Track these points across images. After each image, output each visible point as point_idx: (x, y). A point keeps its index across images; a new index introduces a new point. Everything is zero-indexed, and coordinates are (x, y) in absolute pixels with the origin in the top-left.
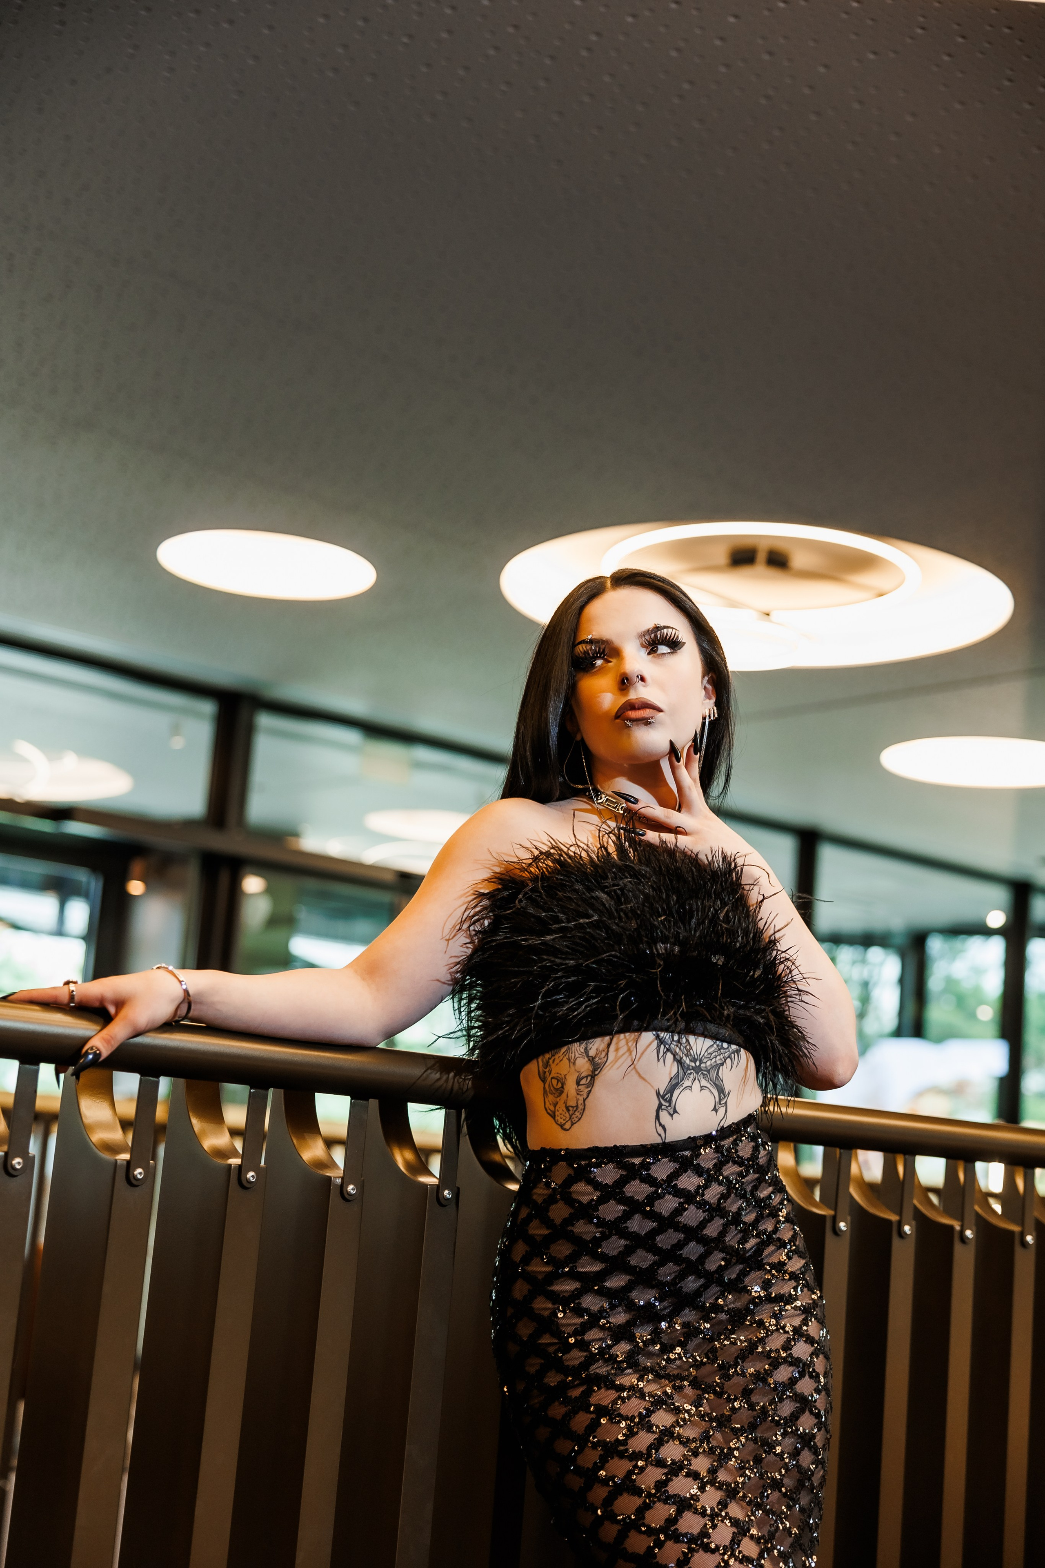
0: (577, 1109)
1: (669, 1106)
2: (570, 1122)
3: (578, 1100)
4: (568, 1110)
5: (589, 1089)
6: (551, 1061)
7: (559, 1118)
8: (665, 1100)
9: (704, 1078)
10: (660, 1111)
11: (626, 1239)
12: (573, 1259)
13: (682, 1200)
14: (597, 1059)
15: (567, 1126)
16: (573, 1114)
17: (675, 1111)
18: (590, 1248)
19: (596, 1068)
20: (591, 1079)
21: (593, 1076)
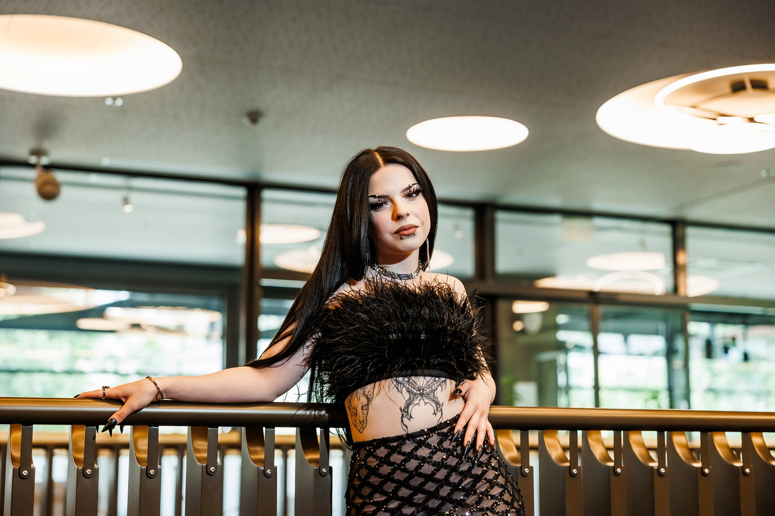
0: (364, 422)
1: (408, 415)
2: (362, 428)
3: (363, 417)
4: (361, 423)
5: (367, 411)
6: (351, 399)
7: (358, 428)
8: (405, 412)
9: (426, 398)
10: (403, 418)
11: (395, 483)
12: (371, 495)
13: (420, 462)
14: (369, 396)
15: (361, 431)
16: (363, 424)
17: (411, 417)
18: (378, 489)
19: (369, 400)
20: (367, 406)
21: (368, 405)
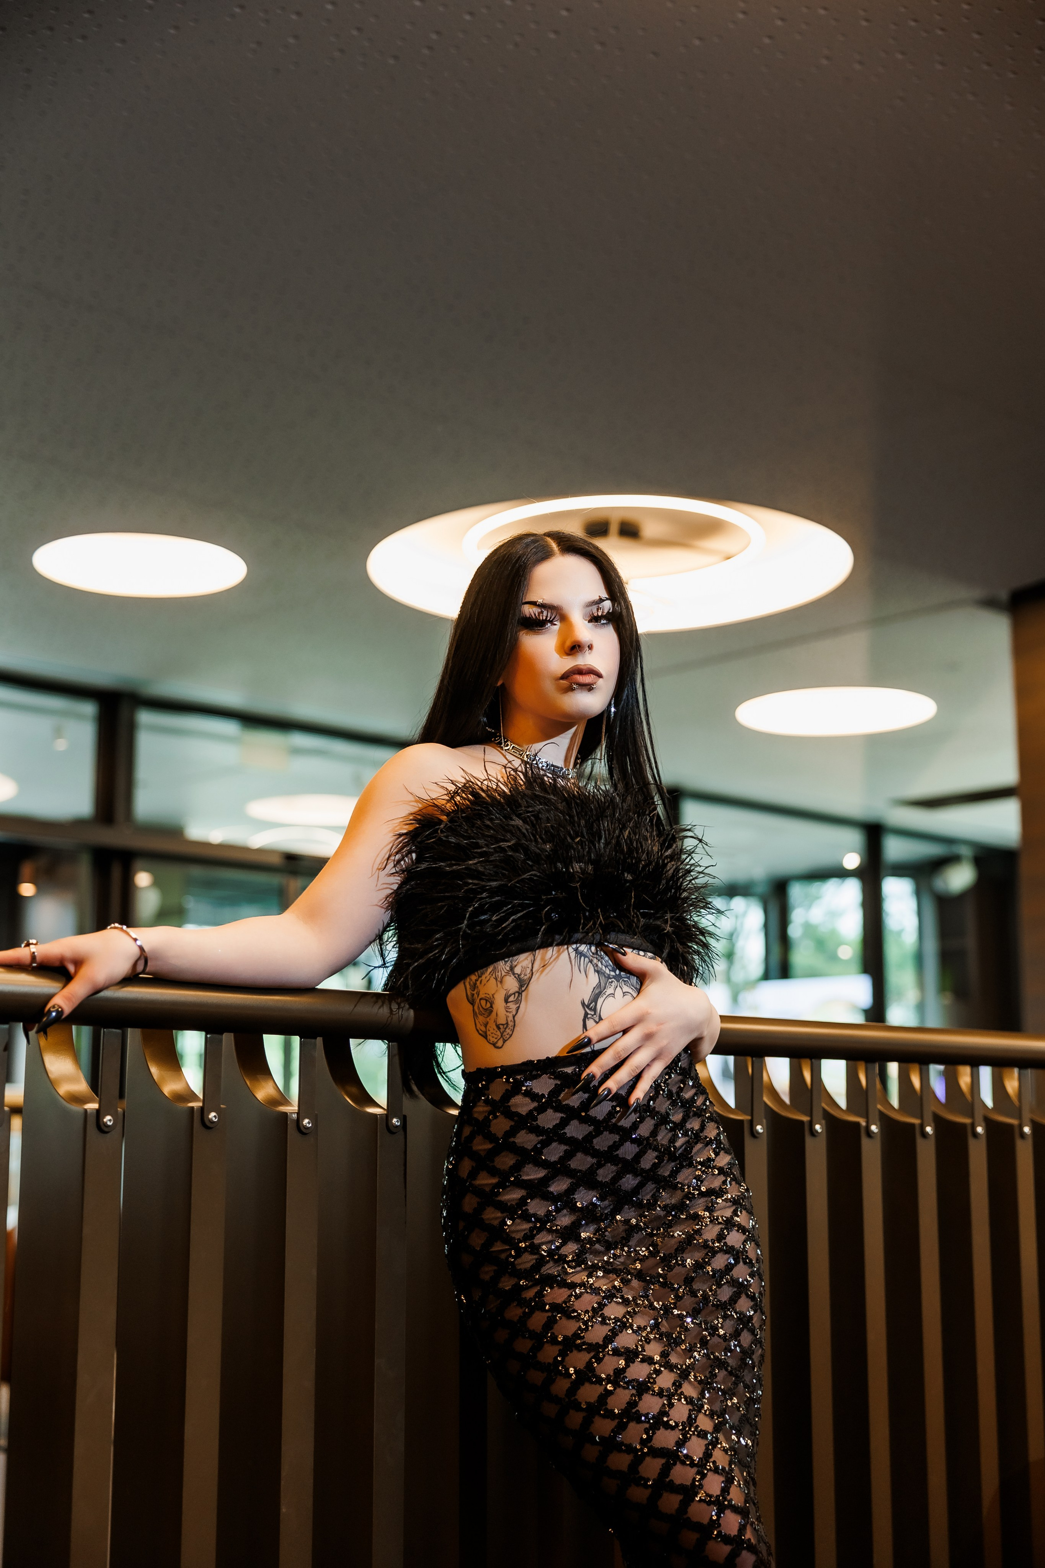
0: (507, 1026)
1: (595, 1014)
2: (502, 1039)
3: (507, 1017)
4: (499, 1028)
5: (518, 1005)
6: (478, 983)
7: (491, 1038)
8: (590, 1009)
9: (625, 984)
10: (587, 1020)
11: (566, 1144)
12: (517, 1168)
13: (614, 1104)
14: (522, 976)
15: (500, 1043)
16: (503, 1032)
17: (601, 1019)
18: (532, 1157)
19: (523, 984)
20: (519, 995)
21: (520, 993)
